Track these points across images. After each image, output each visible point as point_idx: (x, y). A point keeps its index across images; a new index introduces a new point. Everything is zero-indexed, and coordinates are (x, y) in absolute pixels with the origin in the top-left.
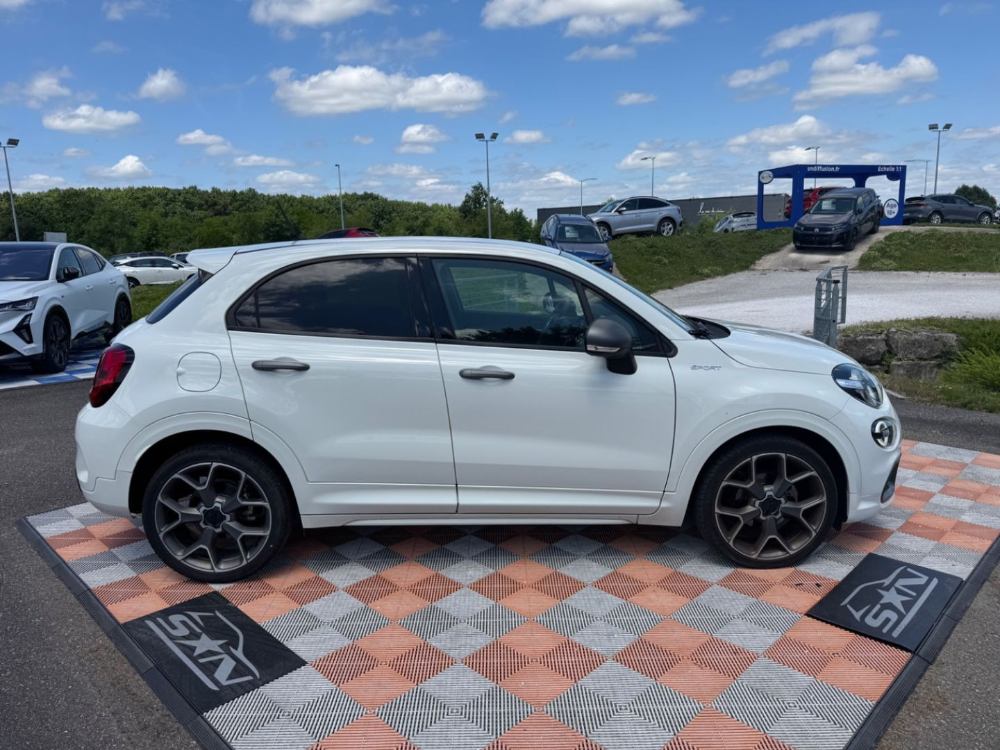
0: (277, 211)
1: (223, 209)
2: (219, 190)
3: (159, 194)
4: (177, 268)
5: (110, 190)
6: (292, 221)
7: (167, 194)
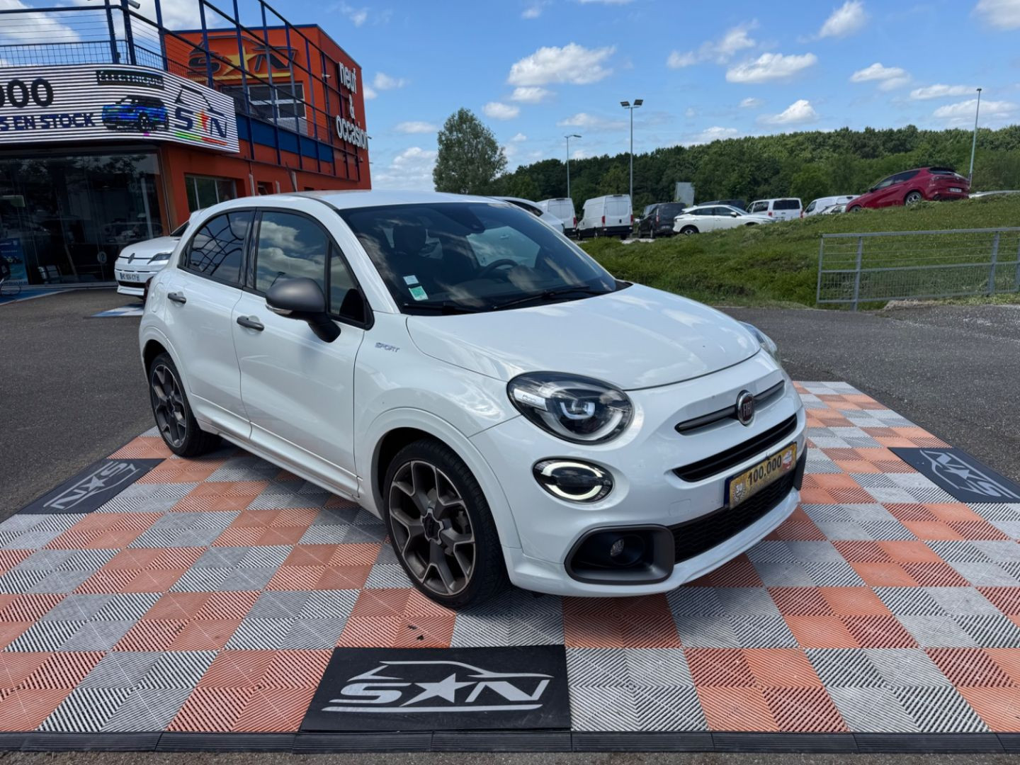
0: (931, 150)
1: (872, 151)
2: (874, 130)
3: (809, 139)
4: (735, 216)
5: (764, 137)
6: (949, 160)
7: (817, 138)
